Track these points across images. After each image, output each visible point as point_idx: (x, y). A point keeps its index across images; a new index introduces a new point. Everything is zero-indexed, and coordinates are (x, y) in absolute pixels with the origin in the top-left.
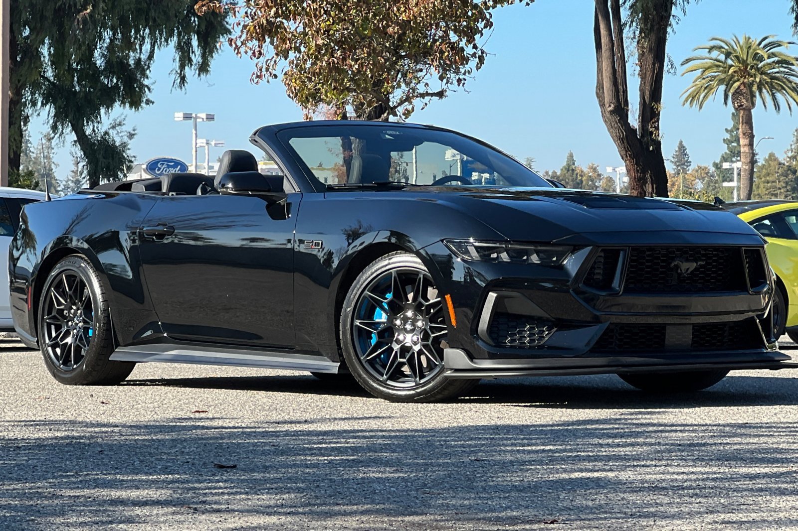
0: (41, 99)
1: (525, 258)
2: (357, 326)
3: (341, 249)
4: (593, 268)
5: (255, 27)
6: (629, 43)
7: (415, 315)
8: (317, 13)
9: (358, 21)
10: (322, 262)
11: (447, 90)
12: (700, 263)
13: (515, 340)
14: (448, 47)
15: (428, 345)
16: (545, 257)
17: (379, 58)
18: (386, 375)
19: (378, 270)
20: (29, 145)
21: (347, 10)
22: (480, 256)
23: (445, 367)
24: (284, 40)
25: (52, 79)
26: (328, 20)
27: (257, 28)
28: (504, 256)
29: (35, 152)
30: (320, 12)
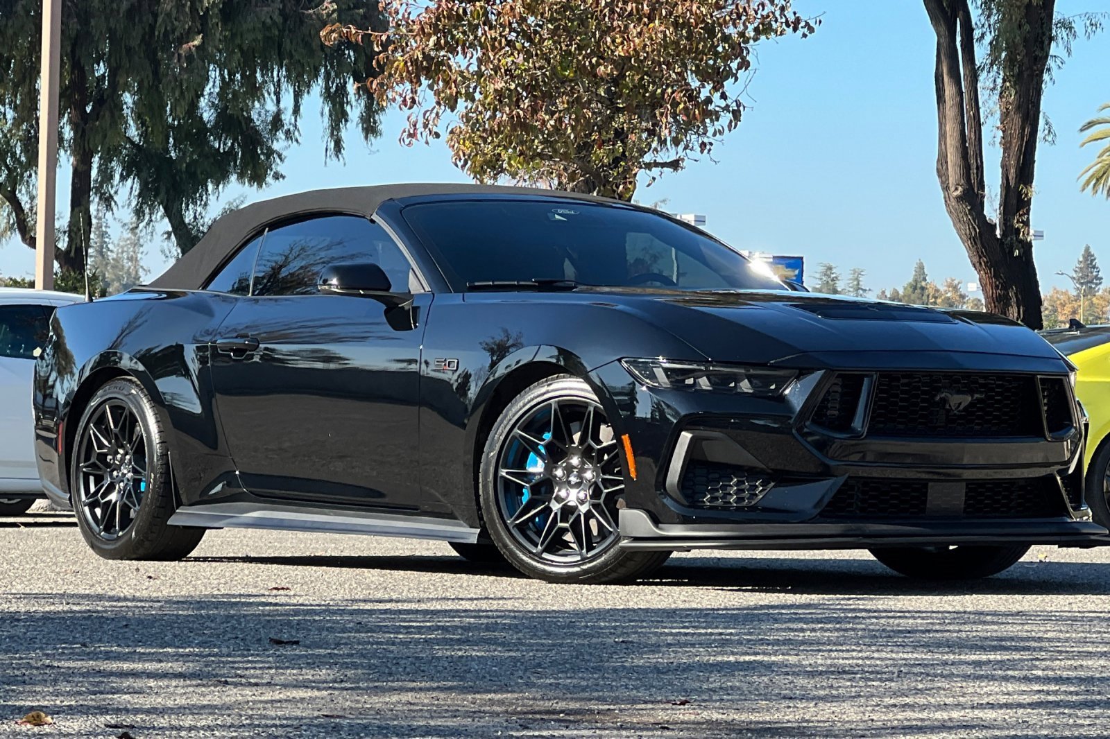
0: (120, 170)
1: (732, 385)
2: (502, 477)
3: (481, 369)
4: (825, 399)
5: (406, 63)
6: (986, 97)
7: (583, 463)
8: (496, 44)
9: (556, 56)
10: (454, 387)
11: (686, 158)
12: (976, 396)
13: (716, 499)
14: (684, 95)
15: (599, 504)
16: (760, 384)
17: (585, 110)
18: (541, 545)
19: (532, 399)
20: (107, 240)
21: (539, 41)
22: (671, 382)
23: (621, 534)
24: (447, 83)
25: (136, 139)
26: (512, 54)
27: (409, 64)
28: (704, 383)
29: (115, 250)
30: (500, 43)
